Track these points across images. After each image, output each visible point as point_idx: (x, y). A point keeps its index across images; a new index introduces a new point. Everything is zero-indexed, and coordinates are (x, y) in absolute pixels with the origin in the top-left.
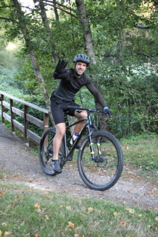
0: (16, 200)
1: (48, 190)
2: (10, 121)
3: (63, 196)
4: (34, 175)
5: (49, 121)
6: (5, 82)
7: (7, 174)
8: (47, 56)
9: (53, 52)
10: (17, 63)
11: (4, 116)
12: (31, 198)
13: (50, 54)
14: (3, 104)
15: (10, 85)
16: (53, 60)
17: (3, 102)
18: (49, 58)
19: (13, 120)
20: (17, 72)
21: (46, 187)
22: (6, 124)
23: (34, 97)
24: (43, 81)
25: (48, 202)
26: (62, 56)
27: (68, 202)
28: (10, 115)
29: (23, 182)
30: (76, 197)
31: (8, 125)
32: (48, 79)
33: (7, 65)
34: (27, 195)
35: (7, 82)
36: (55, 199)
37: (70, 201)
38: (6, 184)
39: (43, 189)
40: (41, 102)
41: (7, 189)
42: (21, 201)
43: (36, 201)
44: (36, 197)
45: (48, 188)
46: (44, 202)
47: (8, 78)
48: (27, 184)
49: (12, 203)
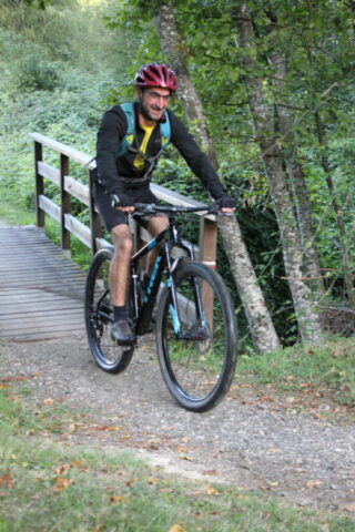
0: (104, 510)
1: (212, 479)
2: (89, 245)
3: (264, 504)
4: (164, 427)
5: (218, 245)
6: (75, 115)
7: (75, 419)
8: (216, 22)
9: (236, 11)
10: (115, 52)
11: (67, 227)
12: (157, 504)
13: (226, 17)
14: (66, 189)
15: (90, 125)
16: (235, 37)
17: (66, 178)
18: (223, 31)
19: (98, 240)
20: (112, 81)
21: (206, 469)
22: (73, 255)
23: (167, 166)
24: (199, 109)
25: (215, 521)
26: (268, 21)
27: (282, 527)
28: (87, 223)
29: (129, 449)
30: (309, 510)
31: (80, 257)
32: (214, 104)
33: (82, 55)
34: (141, 493)
35: (79, 116)
36: (235, 513)
37: (288, 525)
38: (74, 451)
39: (195, 475)
40: (190, 183)
41: (75, 469)
42: (124, 515)
43: (171, 516)
44: (172, 502)
45: (213, 472)
46: (199, 523)
47: (84, 101)
48: (142, 454)
49: (93, 521)
